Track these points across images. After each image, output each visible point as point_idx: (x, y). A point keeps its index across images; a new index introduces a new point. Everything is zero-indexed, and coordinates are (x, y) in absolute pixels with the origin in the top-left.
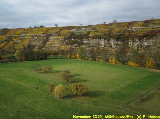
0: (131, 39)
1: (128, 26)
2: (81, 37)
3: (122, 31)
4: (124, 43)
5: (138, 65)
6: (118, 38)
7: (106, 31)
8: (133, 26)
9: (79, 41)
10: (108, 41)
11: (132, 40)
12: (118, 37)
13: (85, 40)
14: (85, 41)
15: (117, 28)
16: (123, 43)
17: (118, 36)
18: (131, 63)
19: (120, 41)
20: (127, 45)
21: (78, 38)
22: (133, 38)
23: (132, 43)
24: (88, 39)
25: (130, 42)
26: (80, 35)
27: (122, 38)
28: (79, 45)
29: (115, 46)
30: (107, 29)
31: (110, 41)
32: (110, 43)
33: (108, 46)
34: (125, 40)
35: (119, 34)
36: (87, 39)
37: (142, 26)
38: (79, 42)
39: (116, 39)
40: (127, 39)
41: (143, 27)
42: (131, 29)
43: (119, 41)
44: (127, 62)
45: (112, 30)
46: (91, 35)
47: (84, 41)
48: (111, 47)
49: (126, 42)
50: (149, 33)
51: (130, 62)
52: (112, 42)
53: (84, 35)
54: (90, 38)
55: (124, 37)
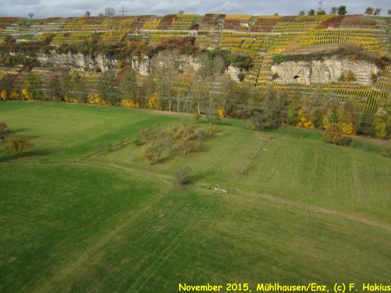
0: (135, 55)
1: (132, 26)
2: (31, 49)
3: (121, 37)
4: (123, 62)
5: (138, 105)
6: (112, 53)
7: (89, 37)
8: (141, 26)
9: (28, 57)
10: (93, 58)
11: (137, 57)
12: (111, 50)
13: (41, 56)
14: (43, 59)
15: (111, 28)
16: (121, 63)
17: (111, 48)
18: (126, 103)
19: (117, 59)
20: (129, 67)
21: (25, 50)
22: (139, 54)
23: (137, 62)
24: (49, 53)
25: (134, 61)
26: (28, 44)
27: (120, 51)
28: (27, 68)
29: (107, 68)
30: (91, 30)
31: (96, 59)
32: (96, 63)
33: (93, 69)
34: (125, 57)
35: (113, 44)
36: (47, 52)
37: (158, 28)
38: (27, 59)
39: (107, 55)
40: (129, 54)
41: (160, 31)
42: (139, 33)
43: (114, 59)
44: (120, 100)
45: (102, 33)
46: (55, 44)
47: (40, 58)
48: (99, 70)
49: (128, 60)
50: (167, 43)
51: (124, 101)
52: (100, 60)
53: (38, 44)
54: (54, 51)
55: (124, 51)
